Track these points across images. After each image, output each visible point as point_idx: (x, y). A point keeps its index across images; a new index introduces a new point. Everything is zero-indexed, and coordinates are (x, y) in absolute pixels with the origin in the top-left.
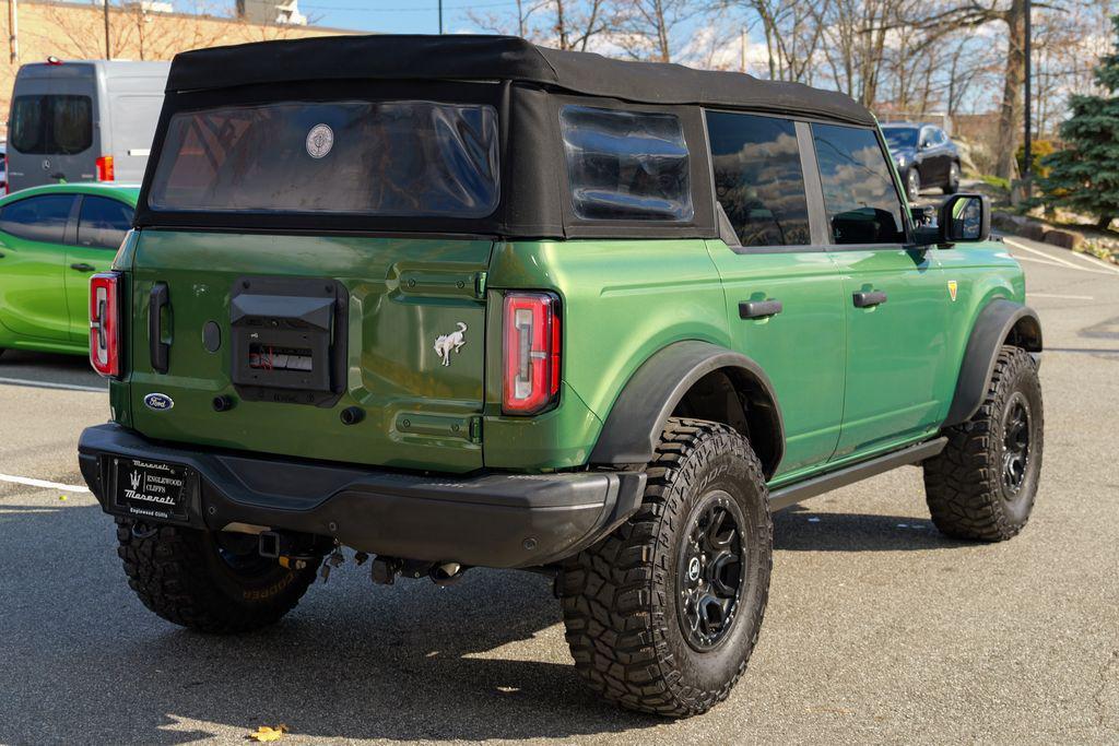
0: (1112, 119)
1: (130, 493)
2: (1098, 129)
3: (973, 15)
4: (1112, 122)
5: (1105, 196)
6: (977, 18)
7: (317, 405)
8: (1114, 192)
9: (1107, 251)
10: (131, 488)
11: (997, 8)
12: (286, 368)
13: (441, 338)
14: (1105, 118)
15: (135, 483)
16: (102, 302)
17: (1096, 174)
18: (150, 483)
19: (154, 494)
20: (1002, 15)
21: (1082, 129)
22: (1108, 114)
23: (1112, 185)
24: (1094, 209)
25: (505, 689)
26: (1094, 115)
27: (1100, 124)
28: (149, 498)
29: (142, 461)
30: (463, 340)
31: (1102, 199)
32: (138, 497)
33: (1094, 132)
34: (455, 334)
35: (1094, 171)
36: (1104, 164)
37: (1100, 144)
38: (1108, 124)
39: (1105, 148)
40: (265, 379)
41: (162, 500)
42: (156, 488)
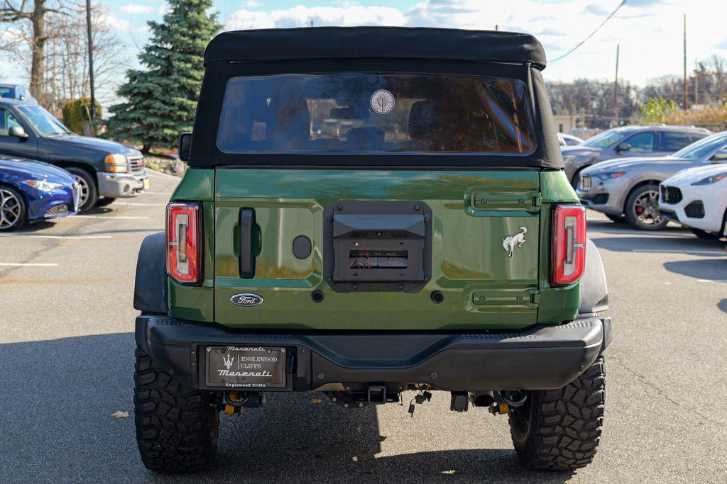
0: (155, 85)
1: (222, 372)
2: (146, 91)
3: (9, 15)
4: (155, 87)
5: (152, 133)
6: (14, 16)
7: (406, 292)
8: (156, 130)
9: (157, 165)
10: (225, 368)
11: (25, 11)
12: (378, 267)
13: (508, 238)
14: (150, 85)
15: (229, 364)
16: (181, 226)
17: (145, 119)
18: (244, 362)
19: (249, 371)
20: (29, 16)
21: (136, 91)
22: (151, 82)
23: (155, 126)
24: (144, 140)
25: (447, 472)
26: (143, 83)
27: (146, 88)
28: (245, 374)
29: (236, 346)
30: (524, 239)
31: (150, 135)
32: (232, 374)
33: (143, 93)
34: (519, 235)
35: (144, 117)
36: (151, 111)
37: (146, 99)
38: (152, 88)
39: (151, 102)
40: (364, 275)
41: (258, 374)
42: (251, 366)
